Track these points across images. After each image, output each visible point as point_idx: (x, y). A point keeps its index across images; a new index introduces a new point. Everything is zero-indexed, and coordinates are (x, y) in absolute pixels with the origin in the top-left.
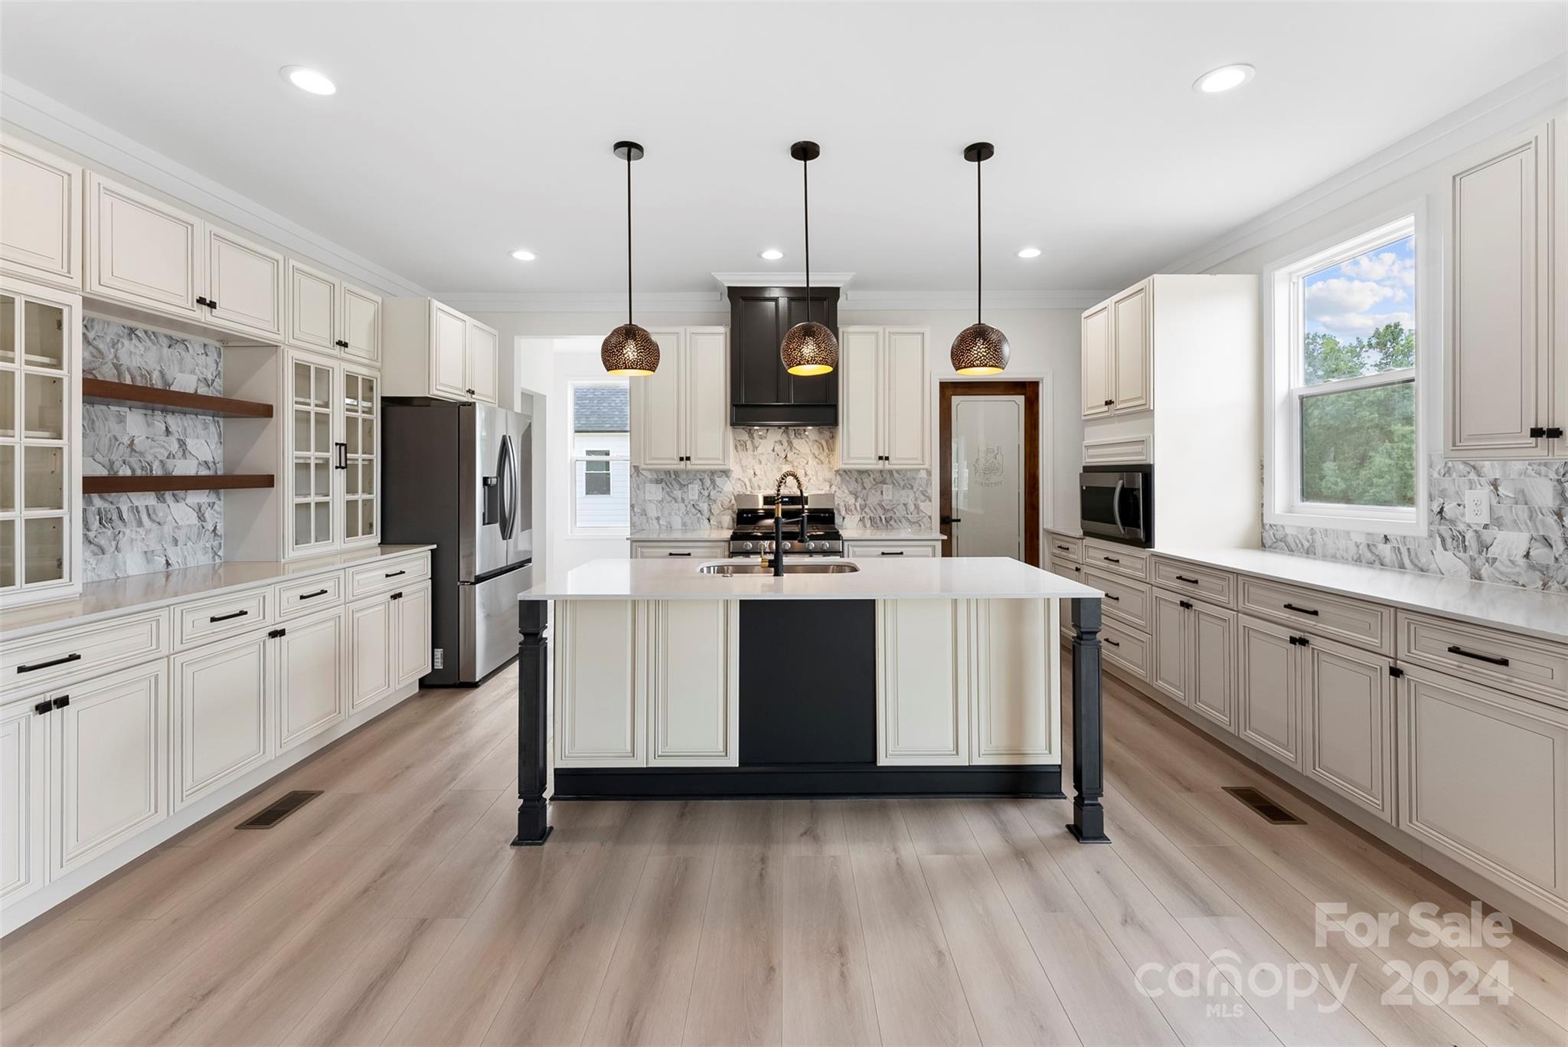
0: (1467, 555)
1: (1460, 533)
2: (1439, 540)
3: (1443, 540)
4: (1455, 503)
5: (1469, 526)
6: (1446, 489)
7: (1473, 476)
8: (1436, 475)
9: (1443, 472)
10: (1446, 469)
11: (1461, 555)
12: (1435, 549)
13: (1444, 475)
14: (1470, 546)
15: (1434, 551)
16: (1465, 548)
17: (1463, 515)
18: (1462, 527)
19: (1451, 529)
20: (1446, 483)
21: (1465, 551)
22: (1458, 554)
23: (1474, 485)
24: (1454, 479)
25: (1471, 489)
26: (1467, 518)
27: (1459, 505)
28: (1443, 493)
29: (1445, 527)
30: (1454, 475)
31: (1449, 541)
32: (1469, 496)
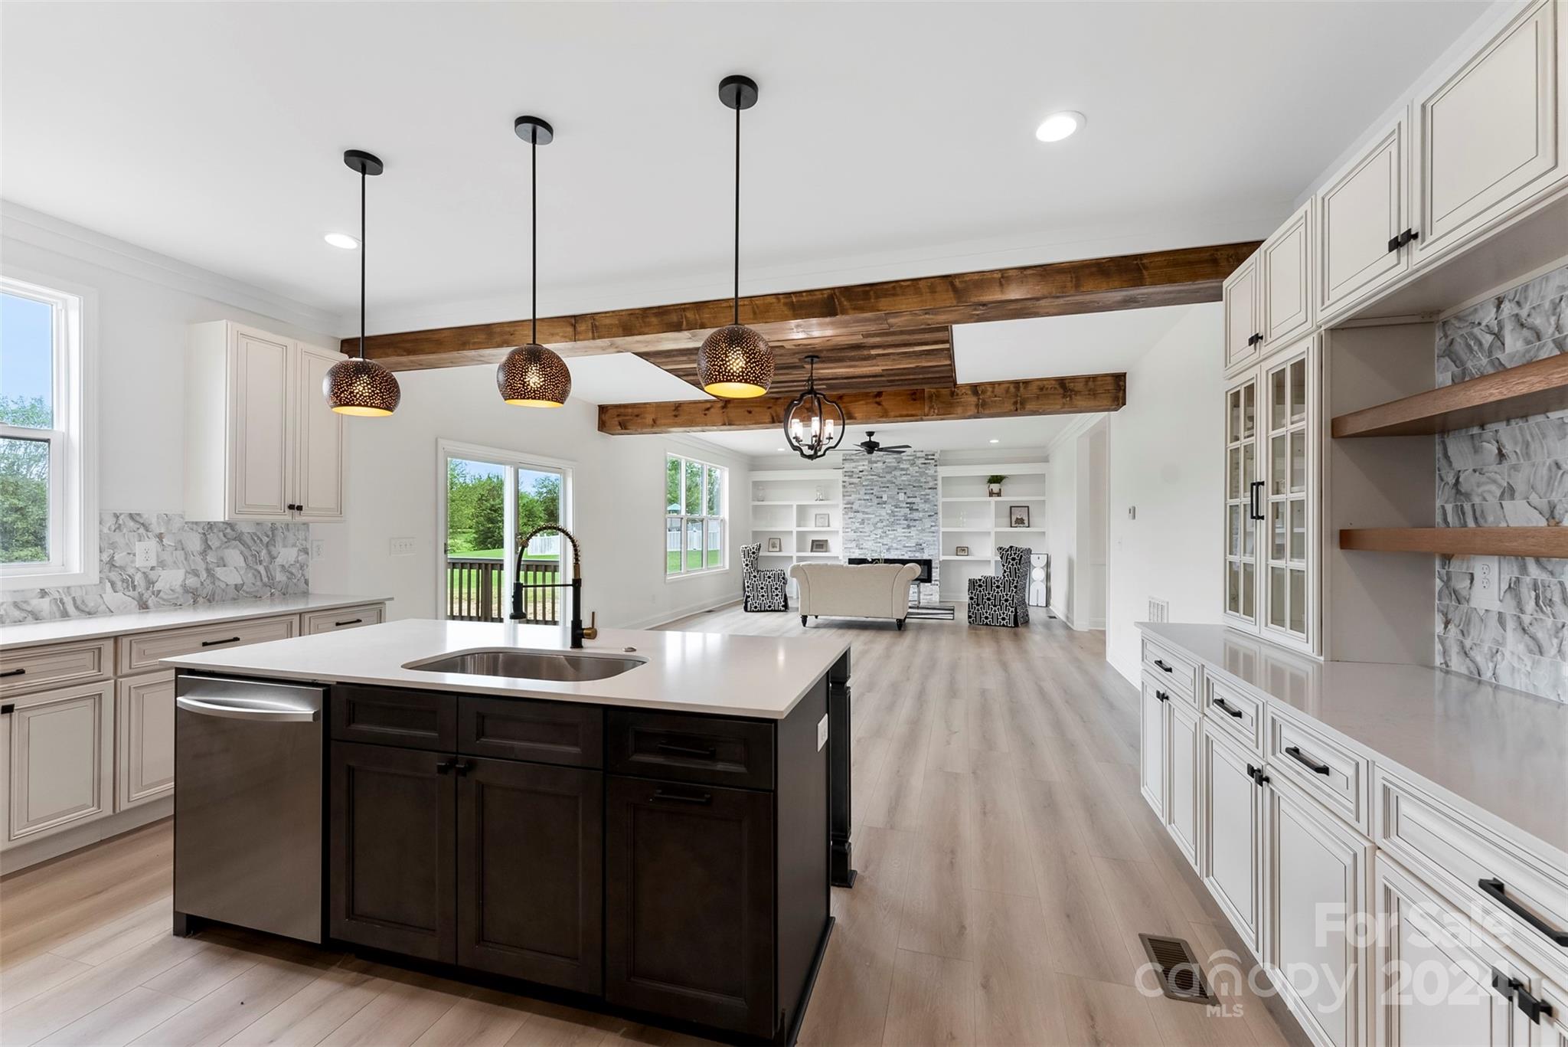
0: (136, 592)
1: (129, 576)
2: (108, 585)
3: (113, 584)
4: (125, 553)
5: (138, 569)
6: (116, 542)
7: (142, 530)
8: (106, 530)
9: (113, 528)
10: (117, 526)
11: (131, 593)
12: (105, 593)
13: (115, 531)
14: (139, 585)
15: (103, 595)
16: (134, 588)
17: (133, 562)
18: (131, 571)
19: (120, 574)
20: (117, 537)
21: (134, 590)
22: (128, 593)
23: (142, 538)
24: (124, 534)
25: (140, 541)
26: (137, 563)
27: (129, 554)
28: (113, 546)
29: (114, 573)
30: (125, 531)
31: (119, 584)
32: (139, 547)
